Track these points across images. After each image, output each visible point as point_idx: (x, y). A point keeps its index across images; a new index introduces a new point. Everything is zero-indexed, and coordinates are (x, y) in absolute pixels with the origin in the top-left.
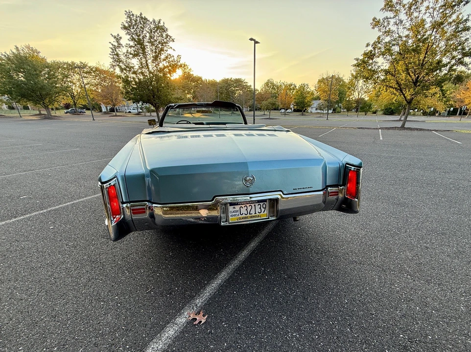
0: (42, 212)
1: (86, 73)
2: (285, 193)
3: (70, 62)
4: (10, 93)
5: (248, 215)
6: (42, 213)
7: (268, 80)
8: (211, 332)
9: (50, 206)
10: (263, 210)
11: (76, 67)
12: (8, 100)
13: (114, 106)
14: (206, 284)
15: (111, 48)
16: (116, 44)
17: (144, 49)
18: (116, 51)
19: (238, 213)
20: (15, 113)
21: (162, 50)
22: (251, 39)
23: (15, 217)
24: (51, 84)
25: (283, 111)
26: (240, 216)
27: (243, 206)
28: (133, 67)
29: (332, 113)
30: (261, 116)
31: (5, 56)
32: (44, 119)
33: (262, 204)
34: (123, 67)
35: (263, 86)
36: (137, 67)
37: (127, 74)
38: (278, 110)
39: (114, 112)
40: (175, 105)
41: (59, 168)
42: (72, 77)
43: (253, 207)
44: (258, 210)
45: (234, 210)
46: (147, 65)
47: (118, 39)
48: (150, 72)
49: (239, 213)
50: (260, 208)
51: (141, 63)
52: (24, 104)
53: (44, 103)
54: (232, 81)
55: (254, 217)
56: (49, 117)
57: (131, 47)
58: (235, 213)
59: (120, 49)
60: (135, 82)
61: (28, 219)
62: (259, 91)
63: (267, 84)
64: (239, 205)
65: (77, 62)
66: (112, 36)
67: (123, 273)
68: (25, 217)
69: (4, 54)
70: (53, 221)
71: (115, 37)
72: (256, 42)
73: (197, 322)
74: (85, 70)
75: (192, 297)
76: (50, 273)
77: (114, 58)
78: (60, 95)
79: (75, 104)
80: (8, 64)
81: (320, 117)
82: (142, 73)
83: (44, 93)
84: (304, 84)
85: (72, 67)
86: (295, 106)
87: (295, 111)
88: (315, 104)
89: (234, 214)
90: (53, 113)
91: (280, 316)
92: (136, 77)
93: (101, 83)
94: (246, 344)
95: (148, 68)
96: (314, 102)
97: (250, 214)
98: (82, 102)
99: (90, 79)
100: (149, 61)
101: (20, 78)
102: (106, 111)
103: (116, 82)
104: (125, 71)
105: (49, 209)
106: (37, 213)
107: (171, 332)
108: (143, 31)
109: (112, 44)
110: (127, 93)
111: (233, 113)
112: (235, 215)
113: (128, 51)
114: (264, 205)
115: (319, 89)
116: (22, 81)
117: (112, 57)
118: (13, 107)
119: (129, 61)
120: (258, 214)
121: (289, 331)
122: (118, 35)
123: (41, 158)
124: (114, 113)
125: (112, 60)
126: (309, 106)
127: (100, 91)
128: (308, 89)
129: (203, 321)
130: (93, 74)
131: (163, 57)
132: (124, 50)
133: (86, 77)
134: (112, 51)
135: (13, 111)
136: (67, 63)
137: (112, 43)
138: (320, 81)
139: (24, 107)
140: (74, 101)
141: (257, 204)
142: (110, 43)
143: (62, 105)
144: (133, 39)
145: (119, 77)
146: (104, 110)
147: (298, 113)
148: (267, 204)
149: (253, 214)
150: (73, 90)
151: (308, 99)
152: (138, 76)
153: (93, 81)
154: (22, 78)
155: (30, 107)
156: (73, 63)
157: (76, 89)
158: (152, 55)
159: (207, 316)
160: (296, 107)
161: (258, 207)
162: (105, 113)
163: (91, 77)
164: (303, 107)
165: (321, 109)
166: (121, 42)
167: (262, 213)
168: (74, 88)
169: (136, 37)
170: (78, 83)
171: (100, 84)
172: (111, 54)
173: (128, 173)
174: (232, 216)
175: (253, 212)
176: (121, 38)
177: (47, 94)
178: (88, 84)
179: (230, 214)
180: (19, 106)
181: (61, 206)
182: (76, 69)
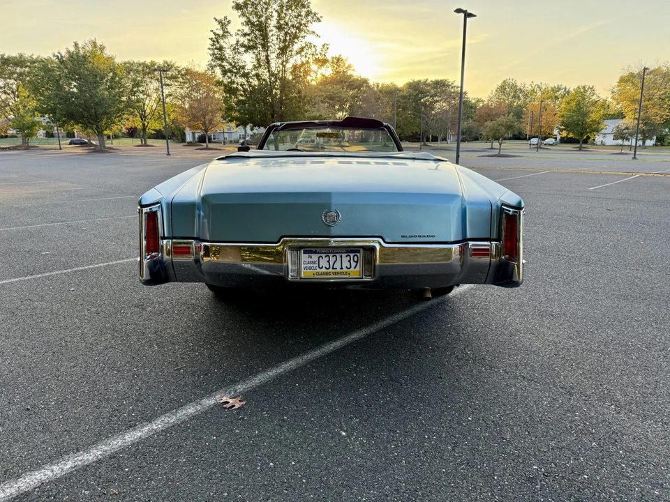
0: (65, 271)
1: (170, 78)
2: (387, 240)
3: (148, 61)
4: (52, 111)
5: (331, 270)
6: (65, 273)
7: (504, 82)
8: (243, 419)
9: (77, 266)
10: (353, 264)
11: (155, 70)
12: (48, 122)
13: (206, 132)
14: (260, 371)
15: (211, 39)
16: (221, 32)
17: (265, 37)
18: (218, 42)
19: (315, 265)
20: (53, 143)
21: (296, 37)
22: (458, 11)
23: (32, 275)
24: (114, 96)
25: (535, 141)
26: (318, 270)
27: (323, 255)
28: (243, 67)
29: (656, 145)
30: (484, 150)
31: (58, 58)
32: (94, 152)
33: (352, 255)
34: (228, 67)
35: (494, 92)
36: (249, 67)
37: (233, 78)
38: (525, 139)
39: (205, 142)
40: (281, 125)
41: (99, 221)
42: (147, 85)
43: (339, 258)
44: (346, 264)
45: (310, 260)
46: (268, 62)
47: (223, 24)
48: (272, 74)
49: (317, 265)
50: (349, 261)
51: (258, 60)
52: (70, 128)
53: (97, 126)
54: (429, 85)
55: (338, 273)
56: (101, 150)
57: (245, 35)
58: (312, 265)
59: (226, 40)
60: (245, 90)
61: (47, 278)
62: (485, 103)
63: (502, 89)
64: (318, 253)
65: (160, 61)
66: (216, 20)
67: (151, 346)
68: (43, 275)
69: (56, 54)
70: (78, 282)
71: (220, 22)
72: (468, 15)
73: (228, 406)
74: (170, 73)
75: (234, 382)
76: (61, 336)
77: (213, 54)
78: (123, 114)
79: (144, 129)
80: (59, 68)
81: (621, 154)
82: (257, 76)
83: (101, 111)
84: (584, 87)
85: (150, 70)
86: (562, 130)
87: (564, 141)
88: (610, 126)
89: (309, 265)
90: (108, 143)
91: (351, 418)
92: (246, 83)
93: (191, 94)
94: (285, 436)
95: (269, 67)
96: (607, 122)
97: (333, 268)
98: (154, 125)
99: (175, 88)
100: (273, 56)
101: (72, 88)
102: (191, 140)
103: (215, 92)
104: (229, 74)
105: (75, 269)
106: (59, 272)
107: (191, 410)
108: (267, 9)
109: (215, 34)
110: (230, 109)
111: (425, 145)
112: (310, 268)
113: (238, 41)
114: (356, 257)
115: (620, 95)
116: (73, 92)
117: (211, 52)
118: (52, 134)
119: (238, 56)
120: (345, 269)
121: (355, 434)
122: (226, 18)
123: (78, 206)
124: (205, 145)
125: (211, 58)
126: (598, 131)
127: (187, 106)
128: (594, 97)
129: (237, 406)
130: (181, 80)
131: (296, 47)
132: (232, 40)
133: (168, 85)
134: (212, 43)
135: (51, 140)
136: (144, 65)
137: (215, 31)
138: (623, 80)
139: (68, 133)
140: (144, 125)
141: (344, 255)
142: (212, 31)
143: (124, 130)
144: (249, 22)
145: (219, 83)
146: (189, 138)
147: (569, 147)
148: (361, 255)
149: (338, 270)
150: (146, 107)
151: (593, 116)
152: (251, 80)
153: (179, 90)
154: (75, 90)
155: (76, 134)
156: (153, 64)
157: (150, 104)
158: (277, 46)
159: (244, 403)
160: (564, 134)
161: (346, 260)
162: (190, 144)
163: (176, 84)
164: (582, 134)
165: (623, 138)
166: (230, 28)
167: (352, 269)
168: (147, 102)
169: (254, 19)
170: (155, 95)
171: (189, 96)
172: (209, 49)
173: (176, 200)
174: (305, 268)
175: (338, 265)
176: (229, 22)
177: (105, 113)
178: (170, 95)
179: (303, 266)
180: (62, 132)
181: (91, 267)
182: (156, 73)
